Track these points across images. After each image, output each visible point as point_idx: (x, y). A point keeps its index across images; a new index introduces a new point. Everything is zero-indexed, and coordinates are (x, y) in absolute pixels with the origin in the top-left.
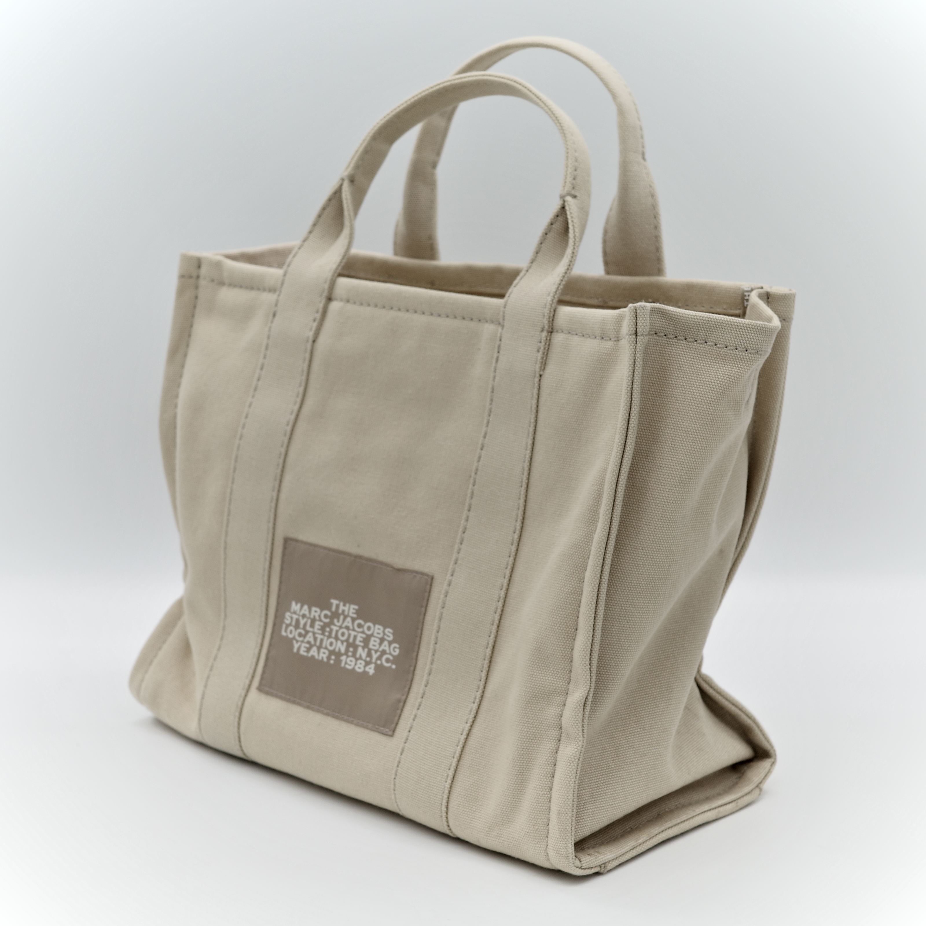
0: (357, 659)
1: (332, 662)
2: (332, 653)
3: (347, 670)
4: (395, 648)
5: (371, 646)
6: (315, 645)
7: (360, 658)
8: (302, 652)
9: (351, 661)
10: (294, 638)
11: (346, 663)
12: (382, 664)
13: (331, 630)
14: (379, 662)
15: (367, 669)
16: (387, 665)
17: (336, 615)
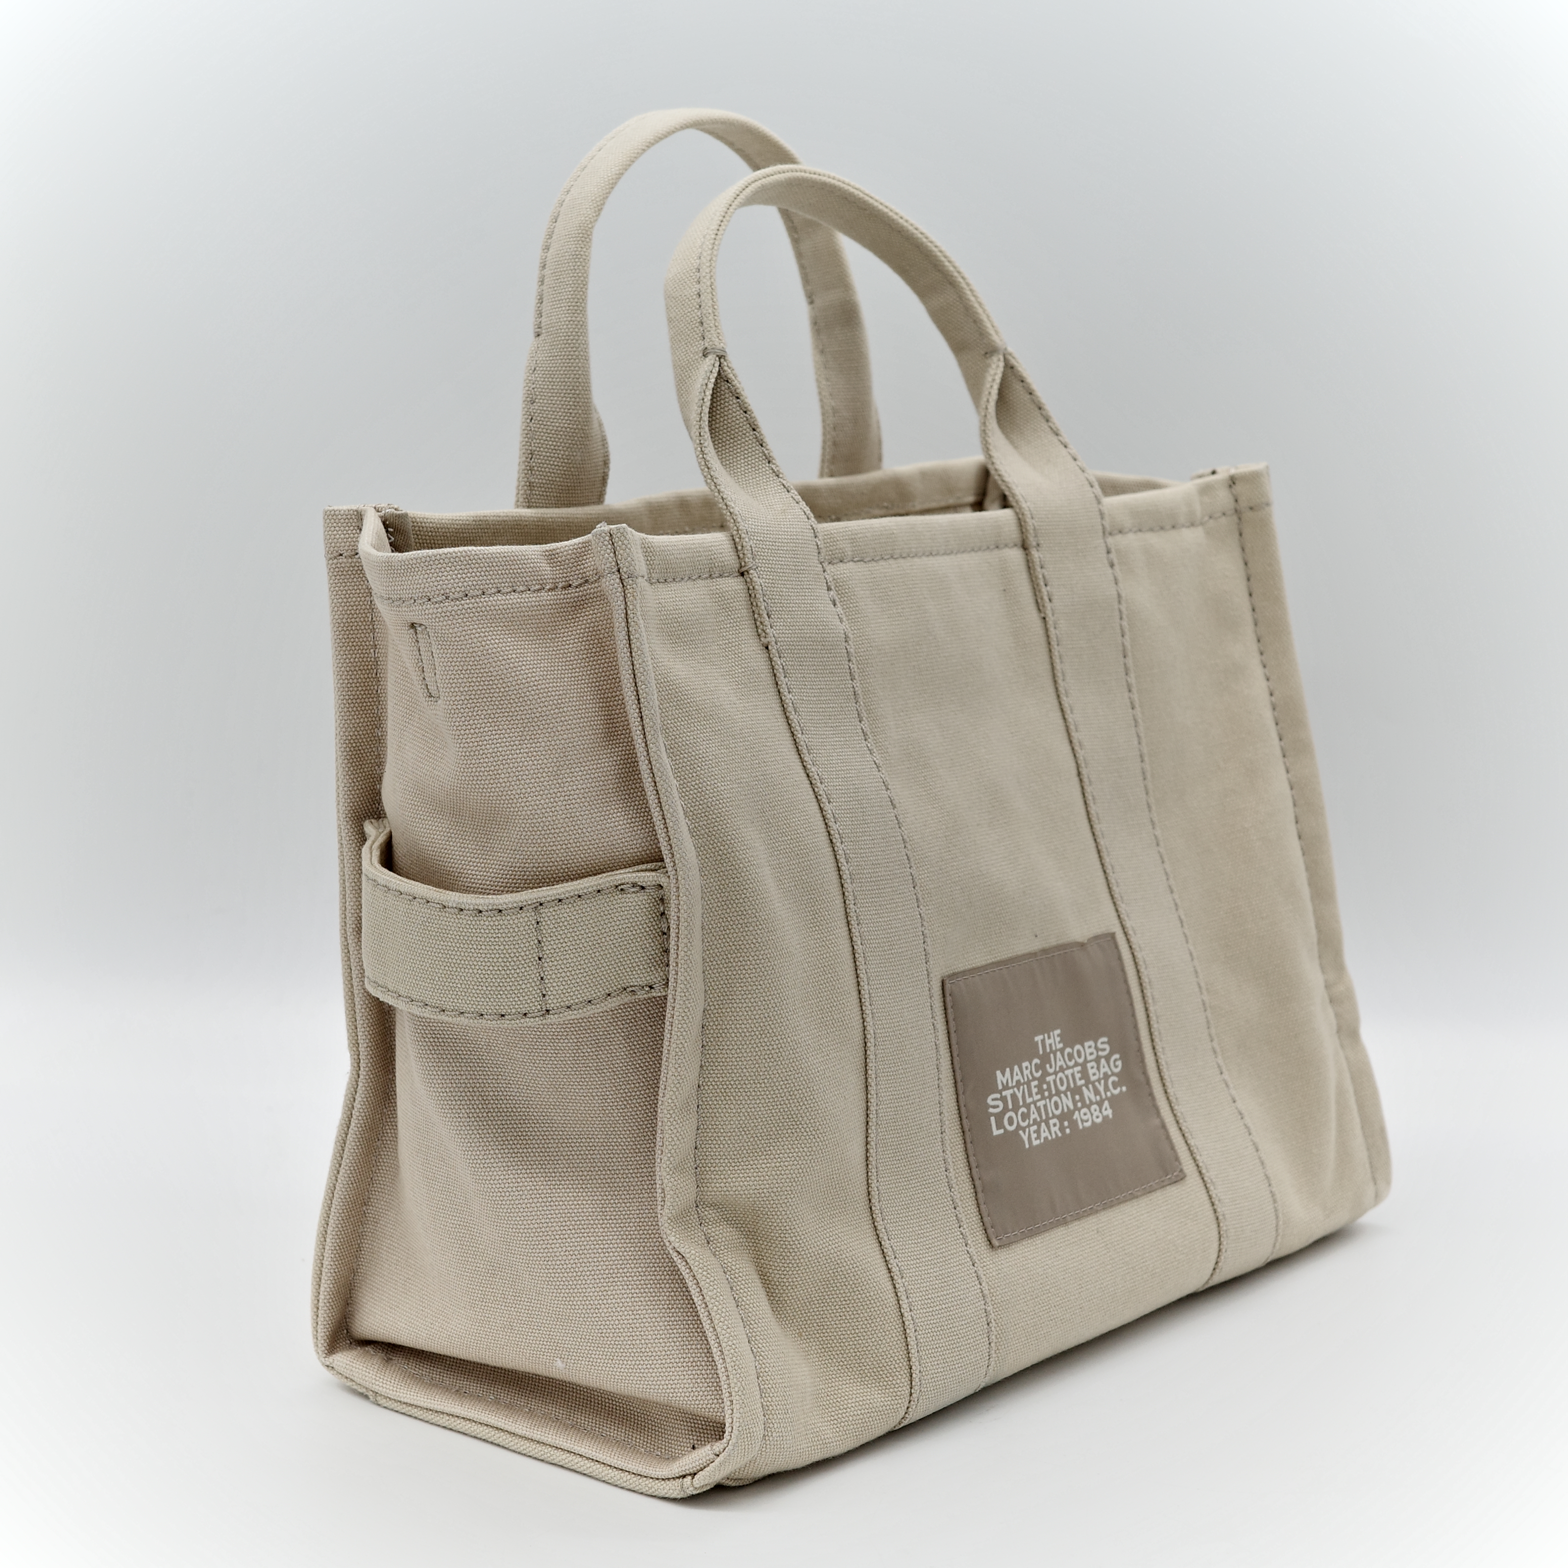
0: (1089, 1107)
1: (1068, 1131)
2: (1062, 1118)
3: (1088, 1128)
4: (1115, 1060)
5: (1093, 1078)
6: (1042, 1121)
7: (1091, 1103)
8: (1036, 1143)
9: (1085, 1114)
10: (1019, 1127)
11: (1082, 1121)
12: (1112, 1094)
13: (1048, 1084)
14: (1109, 1094)
15: (1105, 1113)
16: (1116, 1092)
17: (1045, 1059)
